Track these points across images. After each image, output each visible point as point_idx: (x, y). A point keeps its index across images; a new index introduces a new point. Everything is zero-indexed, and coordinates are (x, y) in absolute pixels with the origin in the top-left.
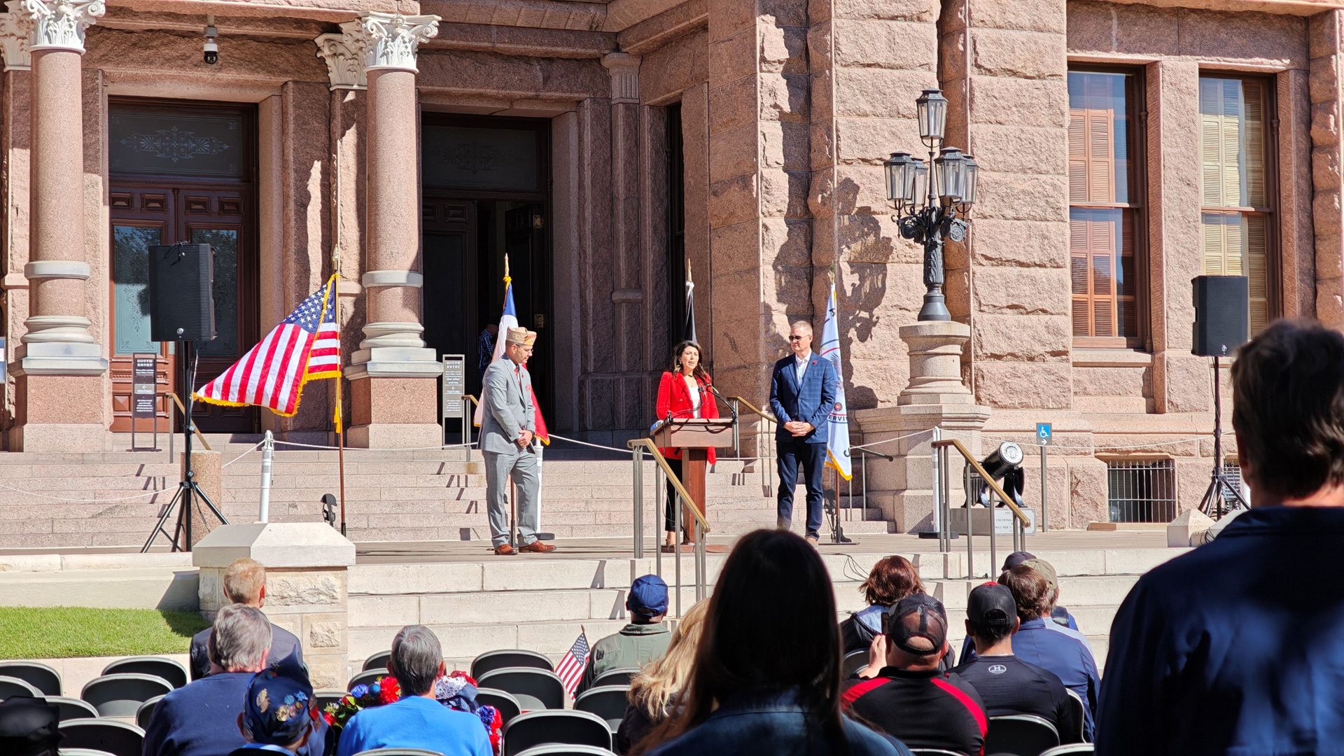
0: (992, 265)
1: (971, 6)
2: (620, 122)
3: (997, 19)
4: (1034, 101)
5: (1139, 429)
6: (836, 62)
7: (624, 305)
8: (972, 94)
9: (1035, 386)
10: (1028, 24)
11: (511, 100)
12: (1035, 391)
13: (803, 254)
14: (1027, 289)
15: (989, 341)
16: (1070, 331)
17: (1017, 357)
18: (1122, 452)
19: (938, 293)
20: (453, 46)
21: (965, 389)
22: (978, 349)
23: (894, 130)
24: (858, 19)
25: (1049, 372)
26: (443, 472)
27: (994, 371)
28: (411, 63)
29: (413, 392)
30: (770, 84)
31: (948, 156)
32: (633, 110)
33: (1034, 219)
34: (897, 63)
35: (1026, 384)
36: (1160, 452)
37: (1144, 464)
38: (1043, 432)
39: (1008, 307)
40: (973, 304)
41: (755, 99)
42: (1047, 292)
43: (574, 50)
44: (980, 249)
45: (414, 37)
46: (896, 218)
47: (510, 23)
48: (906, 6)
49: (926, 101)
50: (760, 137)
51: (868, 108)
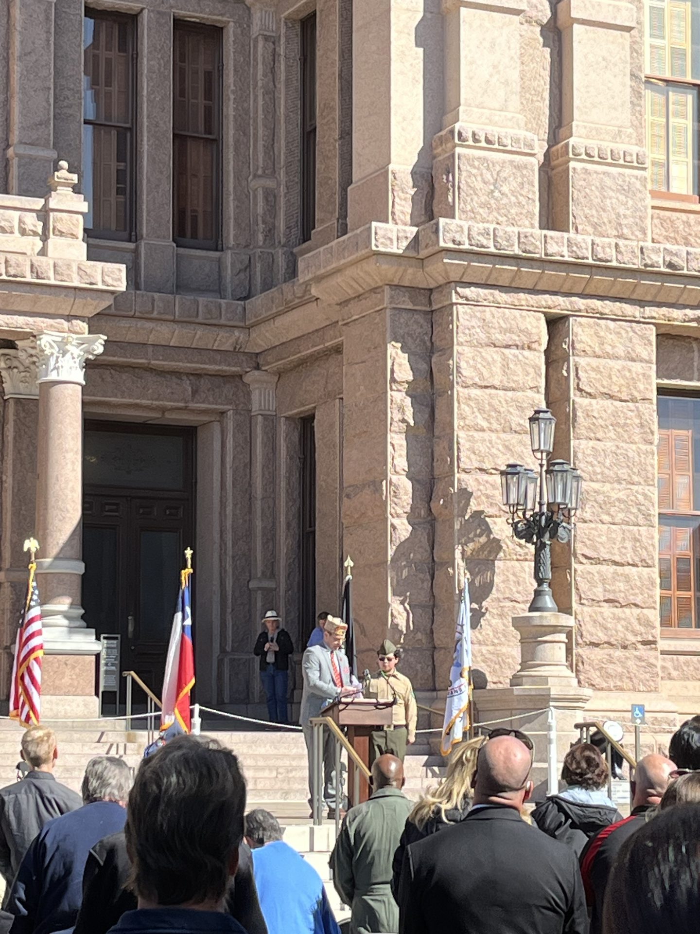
0: (591, 564)
1: (574, 338)
2: (259, 430)
3: (597, 349)
4: (628, 421)
6: (457, 383)
7: (259, 592)
8: (575, 415)
9: (628, 671)
10: (623, 354)
11: (164, 410)
12: (628, 675)
13: (426, 551)
14: (621, 586)
15: (588, 631)
16: (657, 623)
17: (612, 645)
19: (545, 587)
20: (113, 361)
22: (579, 637)
23: (507, 443)
24: (477, 346)
25: (640, 659)
26: (102, 740)
27: (593, 657)
28: (79, 376)
29: (74, 667)
30: (399, 401)
31: (557, 468)
32: (270, 421)
33: (628, 524)
34: (510, 385)
35: (620, 670)
38: (637, 712)
39: (605, 601)
40: (574, 597)
41: (386, 414)
42: (639, 588)
43: (220, 368)
44: (580, 549)
45: (82, 353)
46: (510, 521)
47: (163, 343)
48: (519, 336)
49: (538, 419)
50: (390, 448)
51: (485, 425)
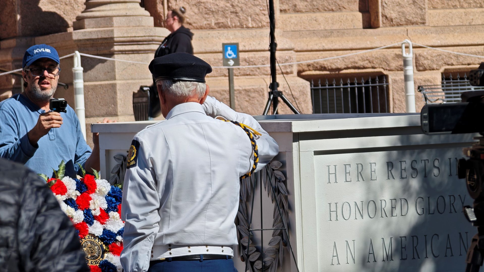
5: (350, 45)
9: (233, 6)
12: (232, 10)
18: (332, 70)
21: (143, 11)
36: (373, 68)
37: (356, 81)
38: (230, 52)
